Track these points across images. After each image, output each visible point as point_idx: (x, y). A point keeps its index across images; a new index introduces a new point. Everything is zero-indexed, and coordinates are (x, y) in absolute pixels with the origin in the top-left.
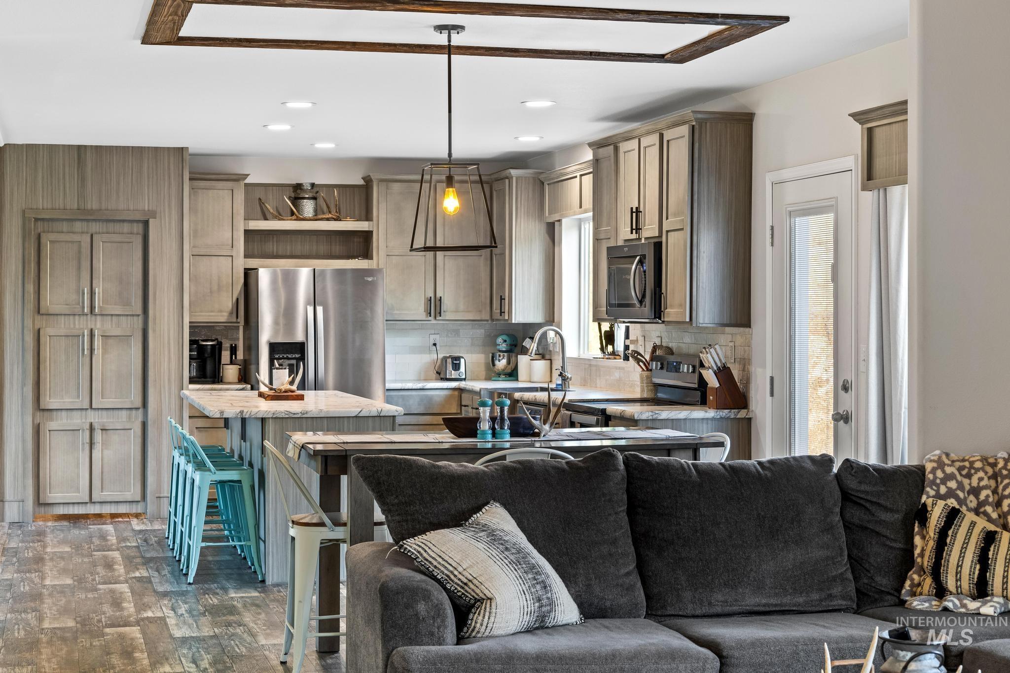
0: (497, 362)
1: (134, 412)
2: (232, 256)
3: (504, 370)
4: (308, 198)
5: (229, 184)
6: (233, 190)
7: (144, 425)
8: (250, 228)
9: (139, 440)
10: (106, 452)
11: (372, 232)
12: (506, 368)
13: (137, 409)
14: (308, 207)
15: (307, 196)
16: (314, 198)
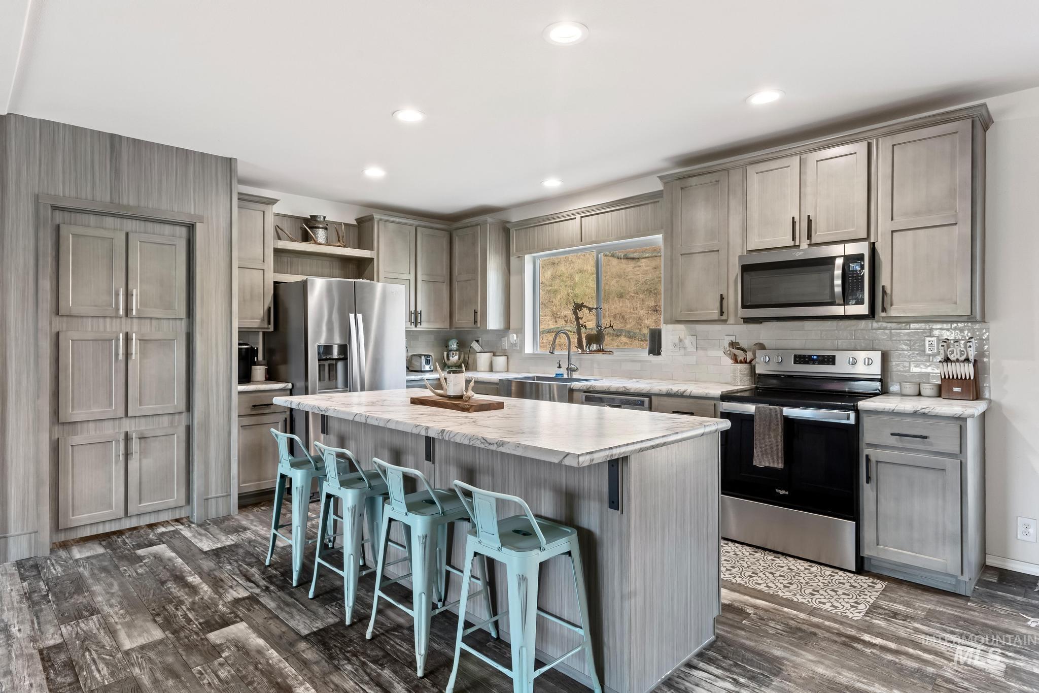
0: (451, 358)
1: (177, 417)
2: (264, 270)
3: (455, 364)
4: (322, 228)
5: (262, 207)
6: (264, 212)
7: (189, 430)
8: (279, 247)
9: (183, 445)
10: (145, 461)
11: (373, 258)
12: (457, 362)
13: (180, 413)
14: (321, 235)
15: (321, 226)
16: (326, 229)
